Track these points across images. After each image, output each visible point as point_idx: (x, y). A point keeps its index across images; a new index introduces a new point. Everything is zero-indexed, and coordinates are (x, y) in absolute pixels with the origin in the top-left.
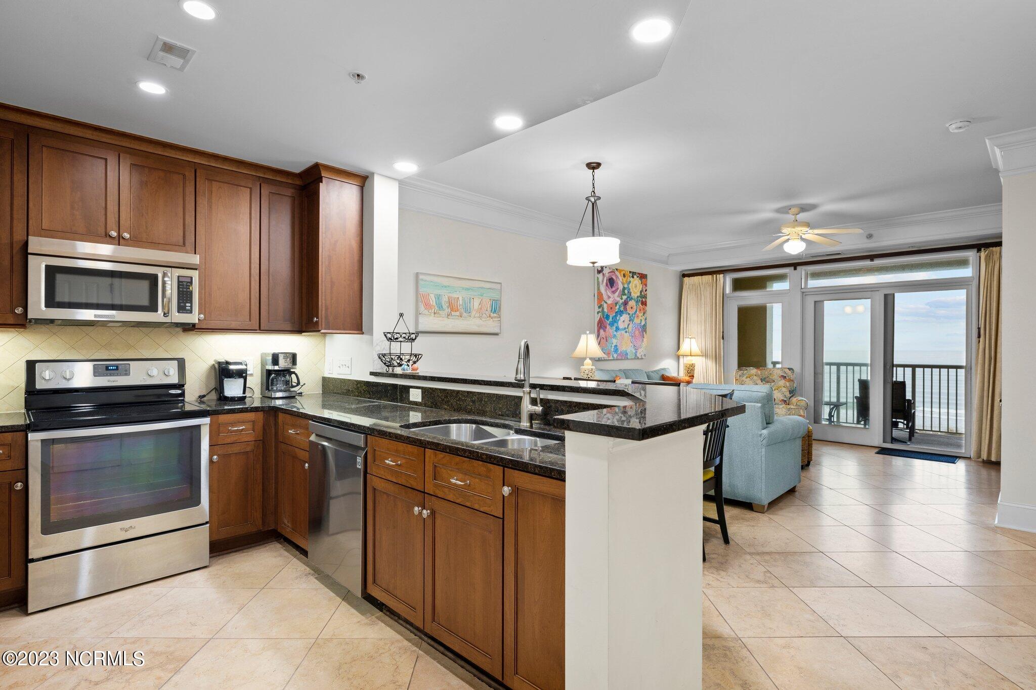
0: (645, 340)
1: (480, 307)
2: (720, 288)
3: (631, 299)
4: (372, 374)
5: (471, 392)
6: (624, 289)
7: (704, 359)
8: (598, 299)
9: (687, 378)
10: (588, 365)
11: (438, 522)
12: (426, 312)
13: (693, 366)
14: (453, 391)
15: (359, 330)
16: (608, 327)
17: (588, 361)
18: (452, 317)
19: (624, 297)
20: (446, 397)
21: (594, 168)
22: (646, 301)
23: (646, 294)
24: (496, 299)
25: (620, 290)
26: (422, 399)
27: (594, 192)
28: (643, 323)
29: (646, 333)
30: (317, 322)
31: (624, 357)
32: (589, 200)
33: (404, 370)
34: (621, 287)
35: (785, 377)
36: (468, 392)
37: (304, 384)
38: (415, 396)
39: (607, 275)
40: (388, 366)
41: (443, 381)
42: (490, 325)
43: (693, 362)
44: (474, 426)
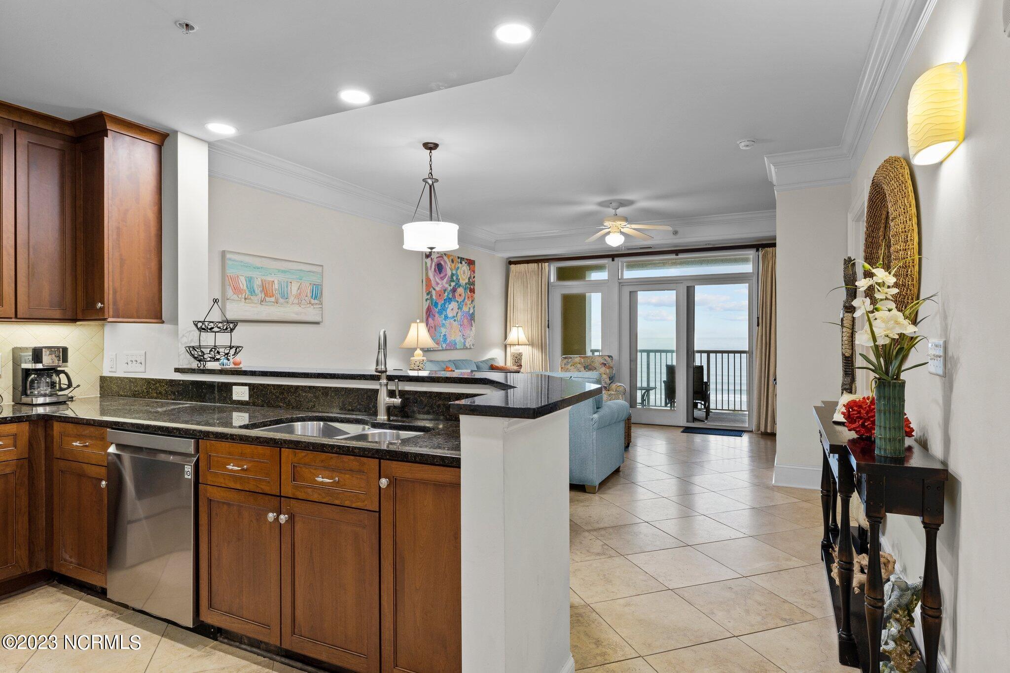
0: (473, 328)
1: (299, 292)
2: (545, 276)
3: (459, 286)
4: (177, 370)
5: (314, 387)
6: (453, 275)
7: (530, 348)
8: (426, 285)
9: (515, 368)
10: (418, 355)
11: (298, 527)
12: (235, 297)
13: (520, 355)
14: (291, 386)
15: (157, 319)
16: (437, 315)
17: (418, 352)
18: (267, 304)
19: (453, 284)
20: (282, 393)
21: (431, 149)
22: (474, 289)
23: (474, 281)
24: (317, 284)
25: (449, 276)
26: (250, 398)
27: (431, 173)
28: (471, 311)
29: (474, 322)
30: (102, 309)
31: (453, 347)
32: (426, 182)
33: (223, 365)
34: (449, 273)
35: (605, 365)
36: (310, 387)
37: (78, 386)
38: (241, 394)
39: (435, 260)
40: (200, 361)
41: (277, 376)
42: (311, 314)
43: (520, 352)
44: (322, 423)
